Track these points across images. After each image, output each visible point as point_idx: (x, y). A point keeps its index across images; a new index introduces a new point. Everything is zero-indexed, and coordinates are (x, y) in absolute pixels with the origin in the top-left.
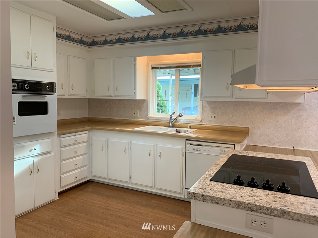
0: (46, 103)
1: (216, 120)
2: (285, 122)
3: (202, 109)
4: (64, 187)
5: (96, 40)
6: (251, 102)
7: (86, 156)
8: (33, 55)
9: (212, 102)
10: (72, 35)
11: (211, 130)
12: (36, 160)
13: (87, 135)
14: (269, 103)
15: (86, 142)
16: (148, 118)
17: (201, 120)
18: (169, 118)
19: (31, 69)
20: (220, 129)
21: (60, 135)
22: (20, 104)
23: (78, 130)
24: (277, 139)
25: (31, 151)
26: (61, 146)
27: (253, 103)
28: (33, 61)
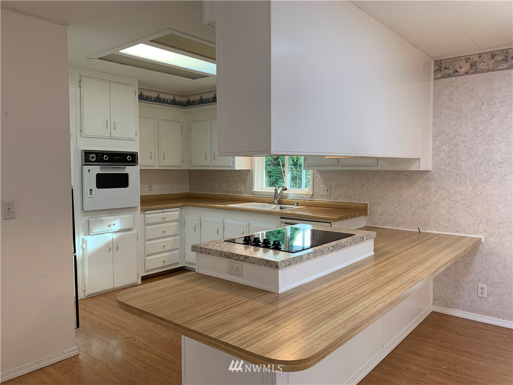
0: (126, 175)
1: (329, 195)
2: (410, 195)
3: (313, 181)
4: (148, 271)
5: (192, 99)
6: (370, 170)
7: (178, 237)
8: (113, 124)
9: (324, 171)
10: (162, 96)
11: (323, 207)
12: (115, 236)
13: (178, 212)
14: (390, 171)
15: (177, 221)
16: (253, 193)
17: (313, 196)
18: (272, 193)
19: (111, 138)
20: (336, 206)
21: (143, 211)
22: (98, 176)
23: (166, 206)
24: (402, 218)
25: (109, 226)
26: (146, 224)
27: (371, 171)
28: (112, 130)
